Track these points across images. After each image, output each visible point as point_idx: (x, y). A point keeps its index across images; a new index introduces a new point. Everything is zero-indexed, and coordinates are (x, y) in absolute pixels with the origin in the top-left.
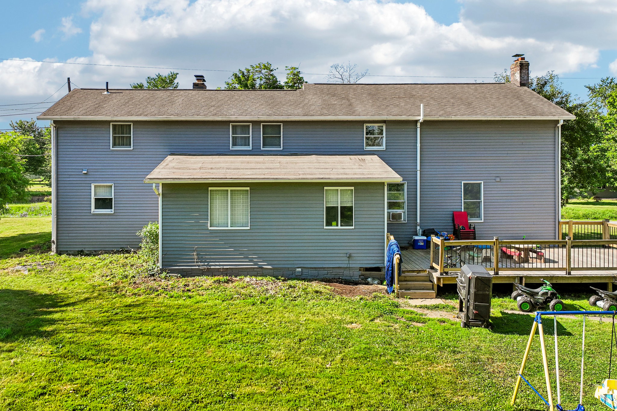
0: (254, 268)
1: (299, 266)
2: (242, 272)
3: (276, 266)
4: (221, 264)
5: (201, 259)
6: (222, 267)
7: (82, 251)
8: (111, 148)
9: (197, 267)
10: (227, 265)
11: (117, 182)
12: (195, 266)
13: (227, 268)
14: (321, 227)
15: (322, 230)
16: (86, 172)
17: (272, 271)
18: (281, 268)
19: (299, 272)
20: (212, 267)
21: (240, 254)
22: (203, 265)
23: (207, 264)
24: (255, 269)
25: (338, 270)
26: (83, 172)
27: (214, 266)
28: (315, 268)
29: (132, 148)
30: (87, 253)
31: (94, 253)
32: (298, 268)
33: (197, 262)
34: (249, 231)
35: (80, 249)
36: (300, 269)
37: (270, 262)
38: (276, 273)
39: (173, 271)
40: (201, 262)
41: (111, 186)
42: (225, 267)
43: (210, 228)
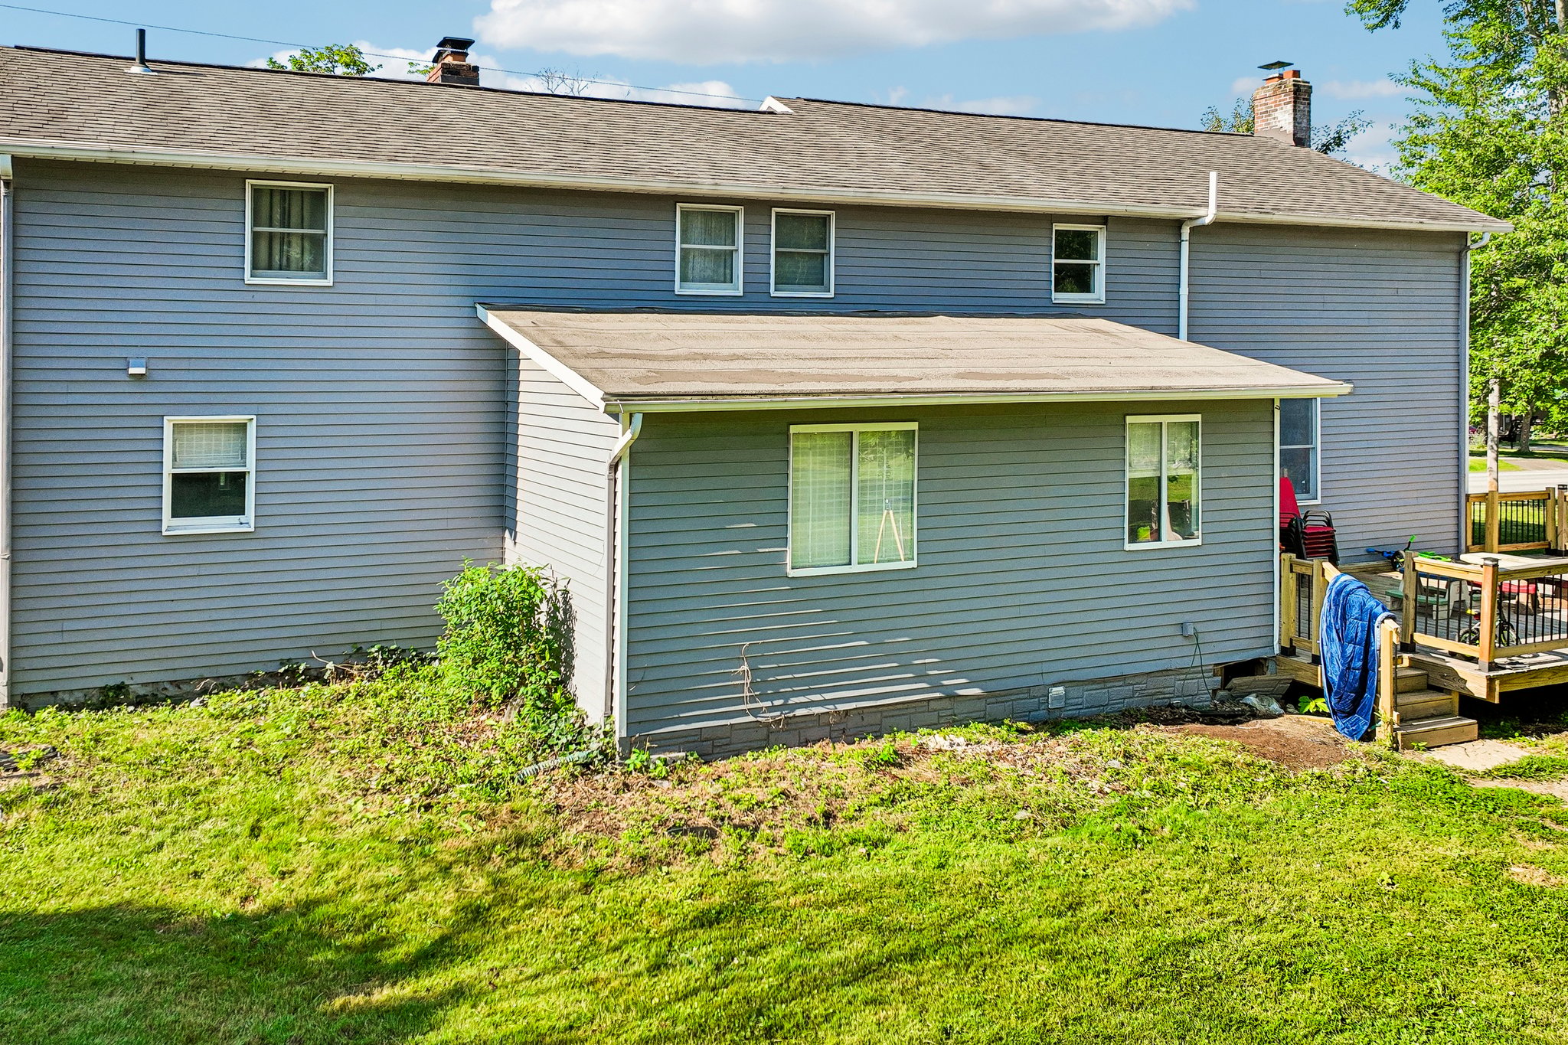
0: (929, 700)
1: (1054, 678)
2: (893, 719)
3: (994, 686)
4: (828, 696)
5: (763, 687)
6: (830, 708)
7: (120, 688)
8: (248, 279)
9: (751, 718)
10: (847, 699)
11: (268, 409)
12: (743, 713)
13: (847, 712)
14: (1115, 546)
15: (1117, 557)
16: (142, 371)
17: (981, 704)
18: (1007, 692)
19: (1057, 698)
20: (799, 712)
21: (888, 657)
22: (770, 709)
23: (780, 702)
24: (933, 705)
25: (1161, 680)
26: (132, 371)
27: (808, 706)
28: (1103, 680)
29: (329, 282)
30: (142, 691)
31: (172, 691)
32: (1055, 685)
33: (753, 699)
34: (912, 575)
35: (112, 682)
36: (1060, 690)
37: (976, 675)
38: (996, 710)
39: (665, 743)
40: (763, 697)
41: (242, 427)
42: (841, 707)
43: (792, 573)
